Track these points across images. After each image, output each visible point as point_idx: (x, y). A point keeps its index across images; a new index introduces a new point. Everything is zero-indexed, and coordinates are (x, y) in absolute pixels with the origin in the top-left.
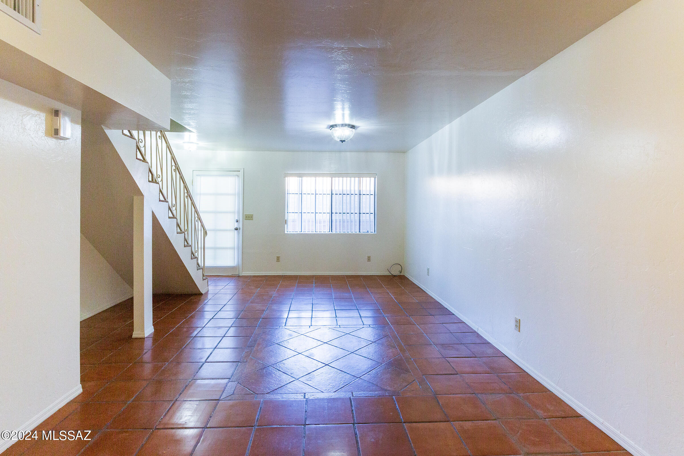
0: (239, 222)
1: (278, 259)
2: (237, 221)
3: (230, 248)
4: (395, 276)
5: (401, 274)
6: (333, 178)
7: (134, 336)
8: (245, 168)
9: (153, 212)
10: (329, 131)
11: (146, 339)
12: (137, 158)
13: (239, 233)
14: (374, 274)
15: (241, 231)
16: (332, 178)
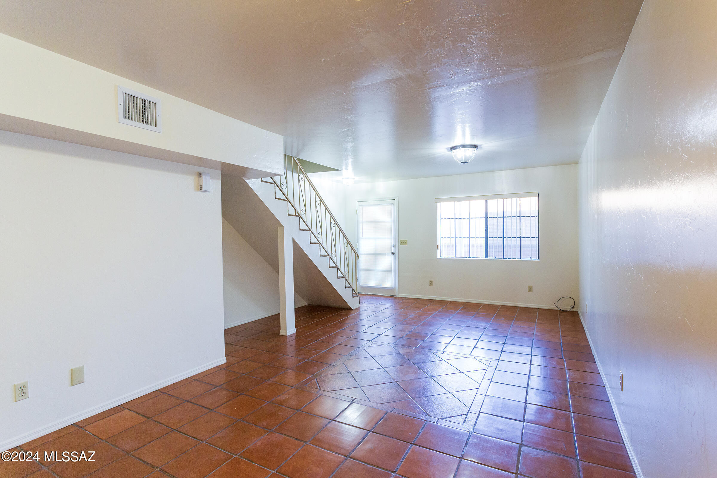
0: (395, 247)
1: (431, 283)
2: (394, 246)
3: (388, 271)
4: (563, 311)
5: (574, 310)
6: (488, 201)
7: (281, 333)
8: (399, 197)
9: (293, 240)
10: (450, 153)
11: (287, 337)
12: (276, 198)
13: (395, 257)
14: (534, 307)
15: (397, 255)
16: (486, 201)
